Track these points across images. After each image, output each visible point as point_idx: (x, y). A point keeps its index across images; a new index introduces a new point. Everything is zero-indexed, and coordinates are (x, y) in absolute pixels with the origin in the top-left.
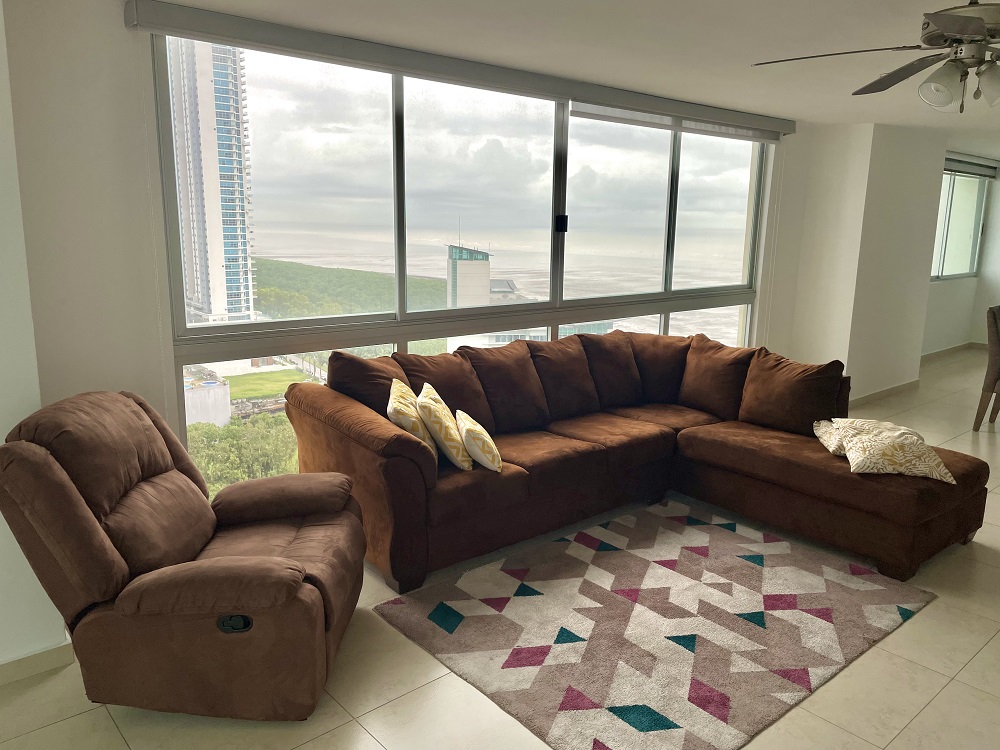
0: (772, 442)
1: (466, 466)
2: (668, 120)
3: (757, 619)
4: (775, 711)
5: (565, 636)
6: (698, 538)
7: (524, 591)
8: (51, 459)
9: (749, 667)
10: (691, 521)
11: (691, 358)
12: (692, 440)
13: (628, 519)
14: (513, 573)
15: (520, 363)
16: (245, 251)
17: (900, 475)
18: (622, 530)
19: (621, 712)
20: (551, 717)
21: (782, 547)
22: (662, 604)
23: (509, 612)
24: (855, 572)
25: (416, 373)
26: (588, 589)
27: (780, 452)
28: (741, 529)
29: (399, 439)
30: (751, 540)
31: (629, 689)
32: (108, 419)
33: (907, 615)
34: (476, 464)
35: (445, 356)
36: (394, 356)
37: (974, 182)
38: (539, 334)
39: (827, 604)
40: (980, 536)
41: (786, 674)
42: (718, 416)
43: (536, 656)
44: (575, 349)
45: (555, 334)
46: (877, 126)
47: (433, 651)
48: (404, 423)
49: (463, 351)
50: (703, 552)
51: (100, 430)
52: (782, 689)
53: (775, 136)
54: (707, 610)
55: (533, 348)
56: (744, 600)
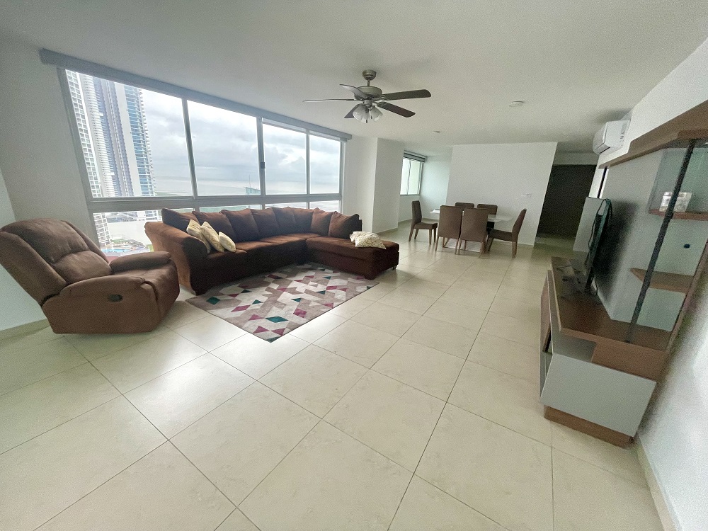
0: (335, 241)
1: (221, 250)
2: (304, 130)
3: (323, 292)
4: (320, 313)
5: (256, 302)
6: (312, 273)
7: (245, 291)
8: (20, 239)
9: (316, 304)
10: (310, 269)
11: (314, 216)
12: (311, 242)
13: (289, 270)
14: (242, 287)
15: (247, 216)
16: (151, 189)
17: (370, 247)
18: (285, 273)
19: (270, 319)
20: (245, 322)
21: (338, 274)
22: (293, 291)
23: (237, 298)
24: (358, 279)
25: (201, 218)
26: (269, 290)
27: (338, 244)
28: (326, 270)
29: (189, 238)
30: (329, 273)
31: (275, 312)
32: (50, 227)
33: (368, 288)
34: (226, 250)
35: (215, 214)
36: (193, 212)
37: (418, 163)
38: (257, 207)
39: (346, 287)
40: (398, 267)
41: (326, 305)
42: (322, 235)
43: (245, 308)
44: (270, 213)
45: (264, 207)
46: (379, 139)
47: (206, 310)
48: (193, 234)
49: (223, 212)
50: (312, 277)
51: (46, 230)
52: (324, 308)
53: (346, 140)
54: (307, 292)
55: (253, 212)
56: (321, 288)
